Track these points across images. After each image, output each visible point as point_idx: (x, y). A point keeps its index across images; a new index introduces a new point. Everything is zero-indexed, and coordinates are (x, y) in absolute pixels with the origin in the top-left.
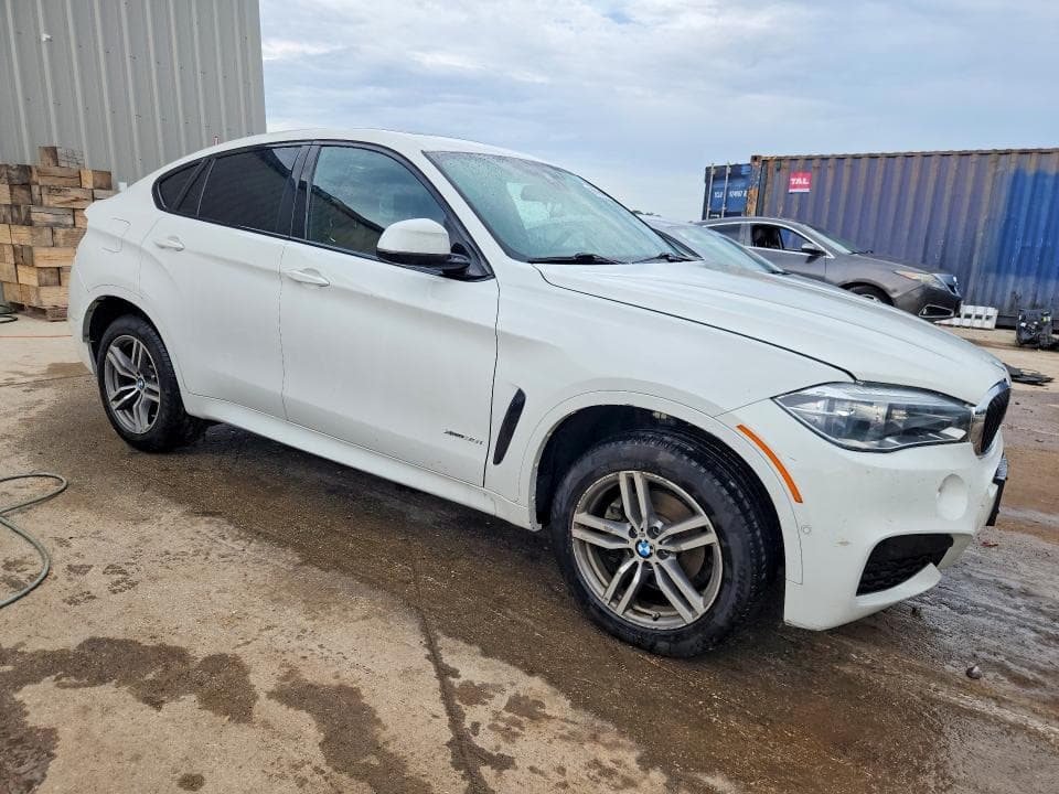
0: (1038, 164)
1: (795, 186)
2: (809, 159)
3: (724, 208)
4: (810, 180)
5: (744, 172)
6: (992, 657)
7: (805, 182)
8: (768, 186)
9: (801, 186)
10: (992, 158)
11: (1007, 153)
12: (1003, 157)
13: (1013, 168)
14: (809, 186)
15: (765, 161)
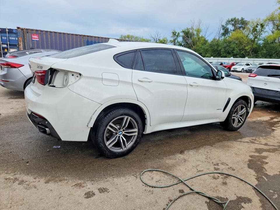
0: (91, 39)
1: (34, 38)
2: (37, 31)
3: (8, 43)
4: (38, 37)
5: (14, 31)
7: (37, 37)
8: (25, 37)
9: (36, 38)
10: (82, 37)
11: (85, 36)
12: (84, 37)
13: (86, 39)
14: (39, 39)
15: (22, 29)
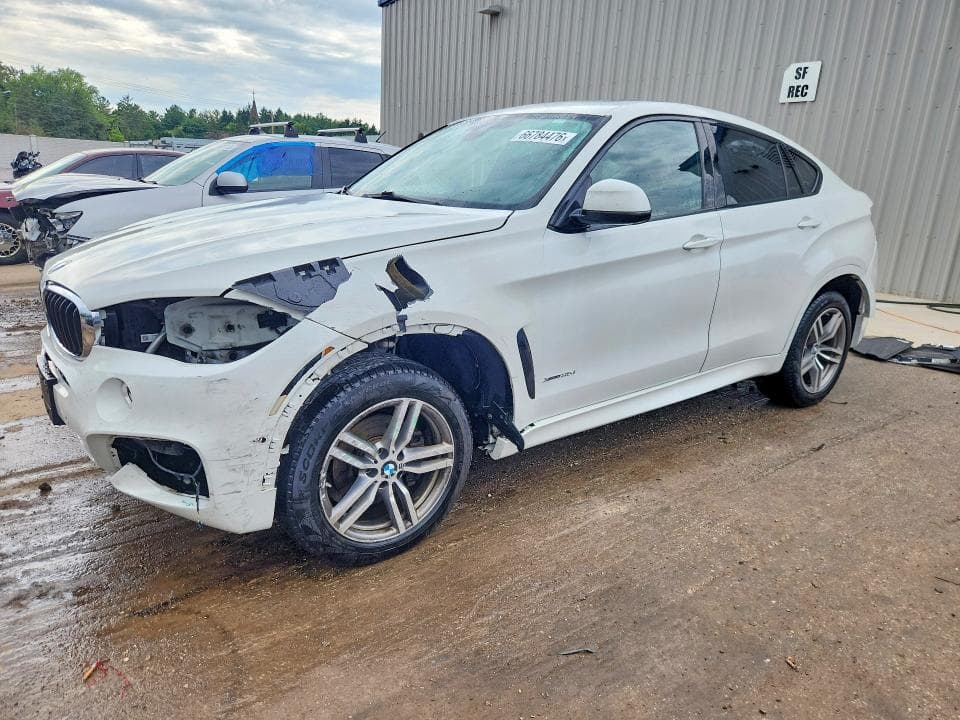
6: (36, 510)
